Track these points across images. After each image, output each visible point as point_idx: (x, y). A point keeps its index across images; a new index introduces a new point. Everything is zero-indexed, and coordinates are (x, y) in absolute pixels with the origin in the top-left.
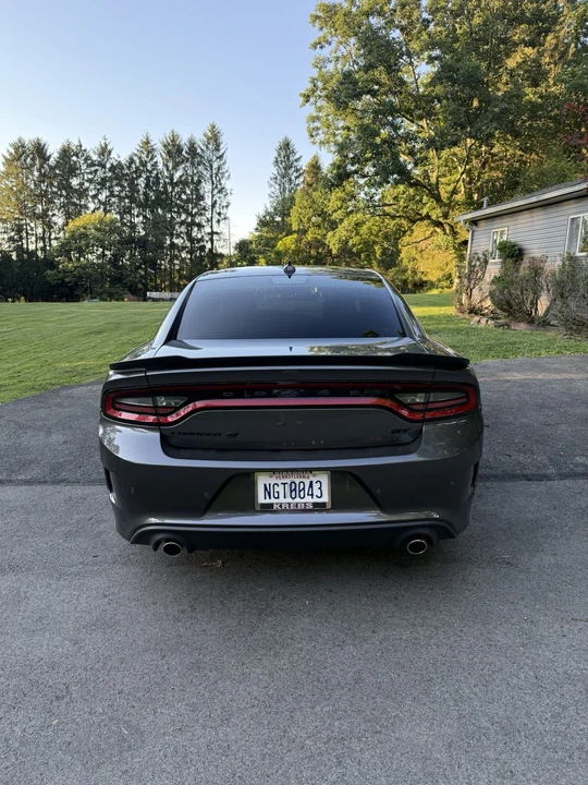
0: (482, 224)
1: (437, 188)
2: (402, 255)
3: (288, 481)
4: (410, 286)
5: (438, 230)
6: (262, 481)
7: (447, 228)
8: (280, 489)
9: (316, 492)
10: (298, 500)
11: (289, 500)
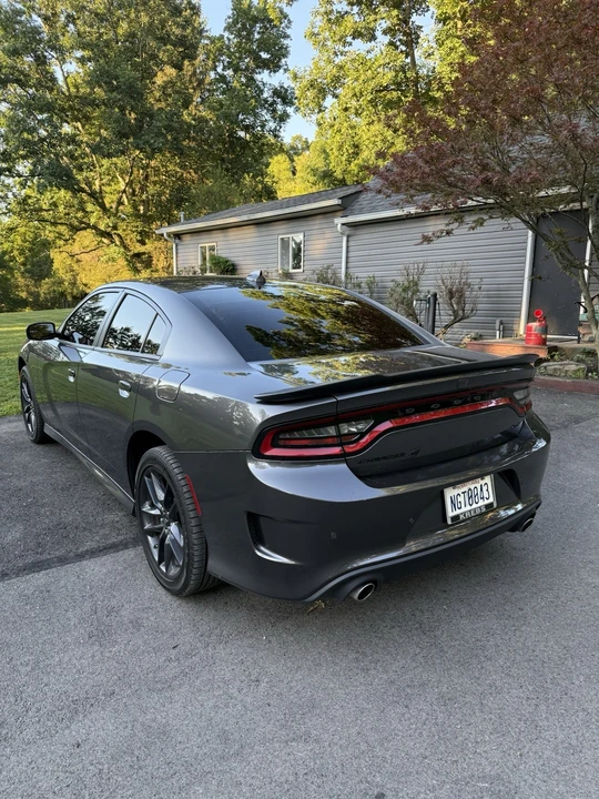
0: (187, 238)
1: (102, 198)
2: (55, 266)
3: (466, 489)
4: (69, 299)
5: (105, 241)
6: (449, 493)
7: (117, 239)
8: (461, 499)
9: (486, 495)
10: (475, 506)
11: (468, 508)
